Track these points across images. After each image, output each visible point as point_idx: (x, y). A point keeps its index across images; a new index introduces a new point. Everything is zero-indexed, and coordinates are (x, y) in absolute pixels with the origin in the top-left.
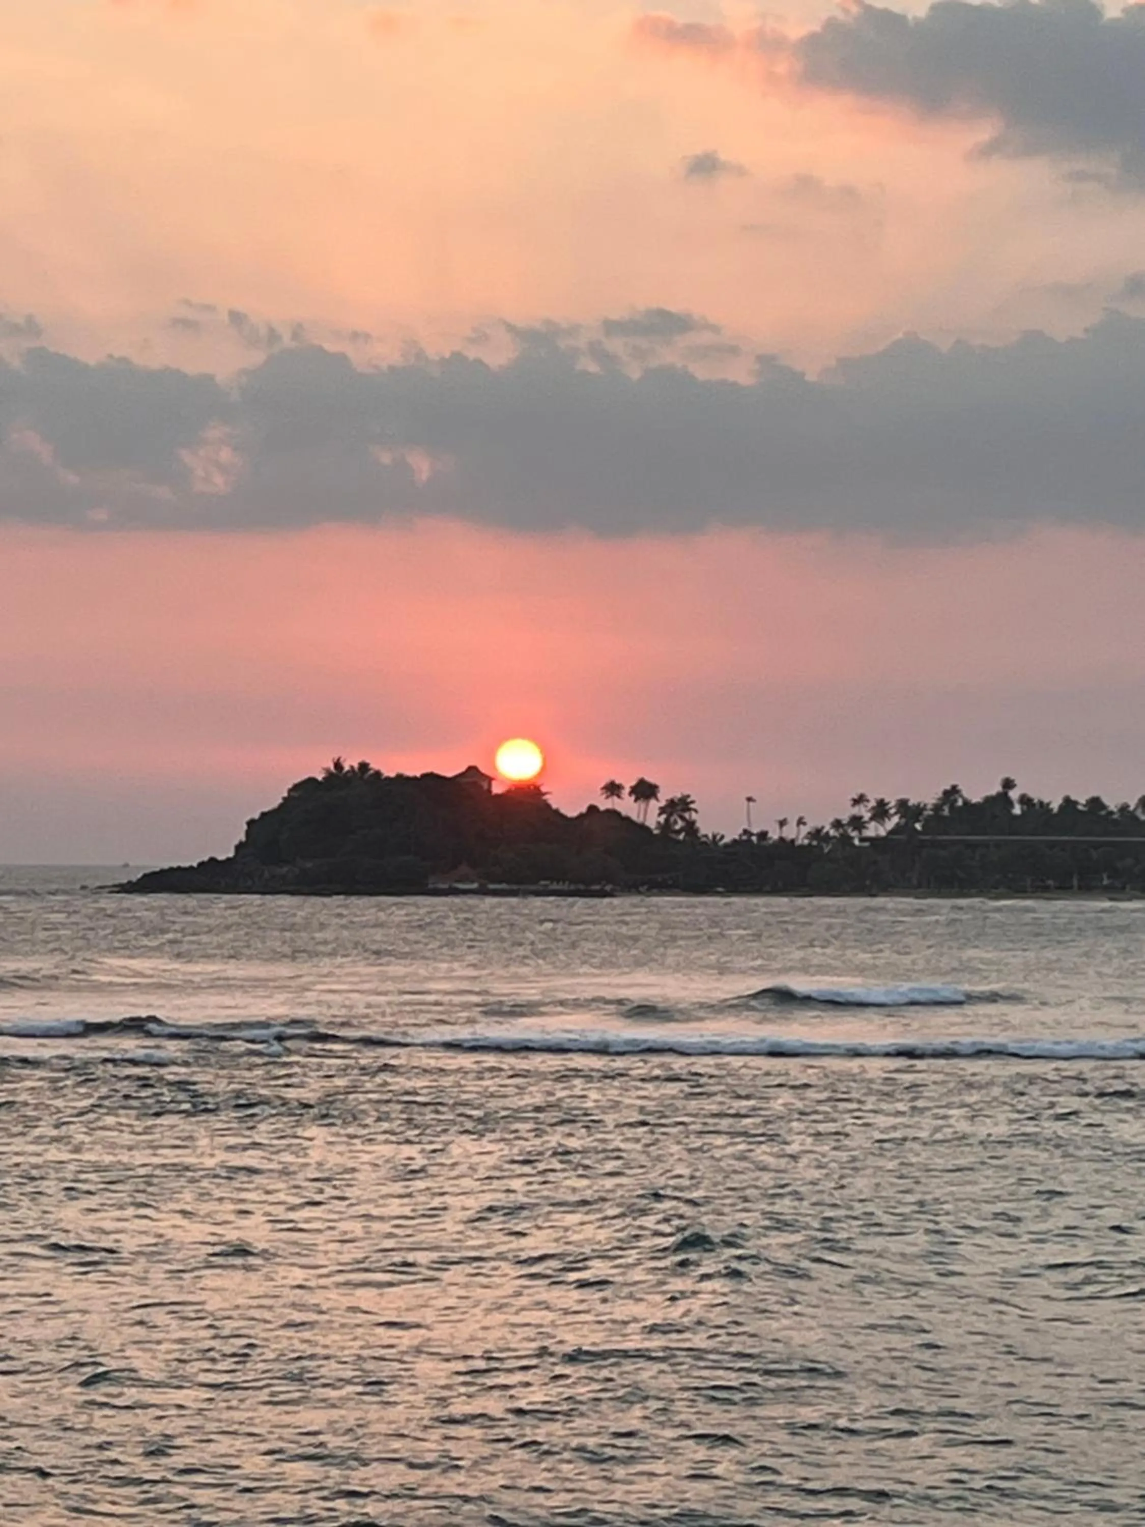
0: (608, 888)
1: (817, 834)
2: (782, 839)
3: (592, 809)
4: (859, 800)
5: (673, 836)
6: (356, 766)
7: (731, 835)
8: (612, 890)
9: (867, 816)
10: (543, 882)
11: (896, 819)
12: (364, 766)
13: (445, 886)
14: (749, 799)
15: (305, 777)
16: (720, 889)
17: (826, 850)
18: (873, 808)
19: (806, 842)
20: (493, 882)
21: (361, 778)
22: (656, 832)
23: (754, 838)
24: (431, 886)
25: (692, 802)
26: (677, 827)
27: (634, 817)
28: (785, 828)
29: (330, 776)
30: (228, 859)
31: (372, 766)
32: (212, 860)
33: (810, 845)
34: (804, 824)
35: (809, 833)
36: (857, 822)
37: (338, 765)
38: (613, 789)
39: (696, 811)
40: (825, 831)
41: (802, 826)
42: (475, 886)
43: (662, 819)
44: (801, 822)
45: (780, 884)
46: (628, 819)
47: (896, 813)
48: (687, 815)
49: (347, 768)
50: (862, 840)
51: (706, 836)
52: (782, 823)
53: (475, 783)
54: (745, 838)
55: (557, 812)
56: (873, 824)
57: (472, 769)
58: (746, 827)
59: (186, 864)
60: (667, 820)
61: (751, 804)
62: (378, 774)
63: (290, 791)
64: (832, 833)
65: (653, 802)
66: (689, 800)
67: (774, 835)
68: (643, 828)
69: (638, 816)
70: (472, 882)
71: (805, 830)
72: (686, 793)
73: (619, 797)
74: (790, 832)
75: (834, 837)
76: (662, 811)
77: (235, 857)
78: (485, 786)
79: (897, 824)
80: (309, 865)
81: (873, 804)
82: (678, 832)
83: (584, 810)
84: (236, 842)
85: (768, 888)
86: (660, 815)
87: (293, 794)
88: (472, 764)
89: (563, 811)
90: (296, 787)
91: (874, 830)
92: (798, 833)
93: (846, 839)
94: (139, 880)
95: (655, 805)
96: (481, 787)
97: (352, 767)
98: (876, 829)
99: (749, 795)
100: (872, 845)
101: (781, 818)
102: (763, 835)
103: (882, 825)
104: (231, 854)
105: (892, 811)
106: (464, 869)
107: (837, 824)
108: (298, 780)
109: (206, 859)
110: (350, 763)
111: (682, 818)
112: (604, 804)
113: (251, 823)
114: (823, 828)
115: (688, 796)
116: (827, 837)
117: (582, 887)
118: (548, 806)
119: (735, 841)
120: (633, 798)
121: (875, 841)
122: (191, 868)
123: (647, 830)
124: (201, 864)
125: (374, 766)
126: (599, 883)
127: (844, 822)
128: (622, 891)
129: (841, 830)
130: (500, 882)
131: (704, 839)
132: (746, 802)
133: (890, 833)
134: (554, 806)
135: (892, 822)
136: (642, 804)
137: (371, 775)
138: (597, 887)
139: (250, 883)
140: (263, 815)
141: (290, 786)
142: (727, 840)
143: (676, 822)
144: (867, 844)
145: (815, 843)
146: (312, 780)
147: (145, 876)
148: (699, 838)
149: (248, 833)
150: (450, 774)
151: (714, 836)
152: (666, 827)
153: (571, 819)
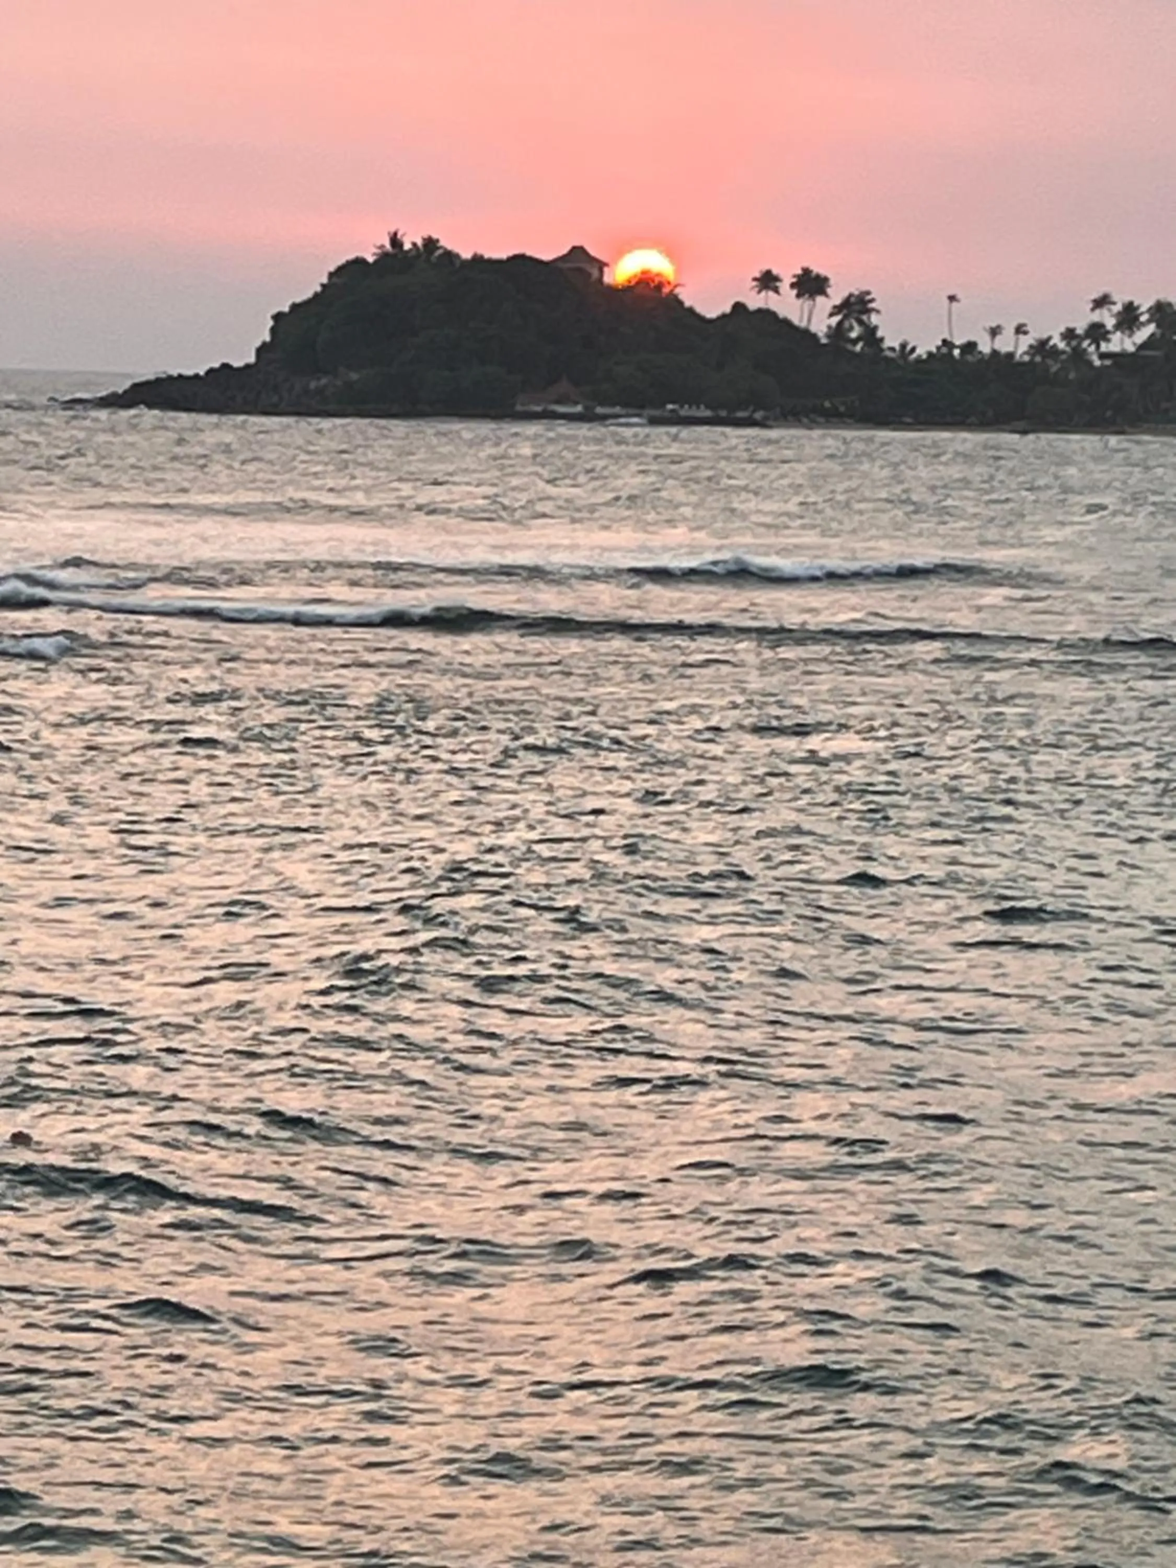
0: (758, 415)
1: (1042, 347)
2: (995, 353)
3: (739, 307)
4: (1102, 302)
5: (849, 347)
6: (420, 243)
7: (925, 346)
8: (766, 418)
9: (1110, 323)
10: (670, 406)
11: (1151, 328)
12: (430, 243)
13: (538, 409)
14: (952, 298)
15: (351, 256)
16: (909, 420)
17: (1054, 369)
18: (1119, 313)
19: (1026, 358)
20: (602, 404)
21: (428, 260)
22: (824, 341)
23: (956, 352)
24: (519, 408)
25: (872, 300)
26: (854, 335)
27: (796, 321)
28: (998, 338)
29: (384, 257)
30: (247, 366)
31: (442, 243)
32: (225, 366)
33: (1031, 362)
34: (1026, 333)
35: (1031, 347)
36: (1097, 332)
37: (395, 241)
38: (768, 281)
39: (878, 312)
40: (1051, 343)
41: (1021, 337)
42: (579, 409)
43: (835, 320)
44: (1020, 330)
45: (990, 413)
46: (787, 323)
47: (1149, 321)
48: (865, 317)
49: (407, 246)
50: (1103, 356)
51: (892, 349)
52: (994, 332)
53: (580, 270)
54: (944, 350)
55: (691, 310)
56: (1117, 337)
57: (578, 252)
58: (946, 336)
59: (189, 372)
60: (840, 324)
61: (954, 304)
62: (450, 256)
63: (331, 275)
64: (1062, 345)
65: (820, 299)
66: (868, 297)
67: (985, 347)
68: (807, 335)
69: (801, 320)
70: (576, 403)
71: (1025, 343)
72: (865, 288)
73: (776, 290)
74: (1004, 344)
75: (1063, 352)
76: (837, 310)
77: (256, 364)
78: (595, 273)
79: (1153, 335)
80: (354, 376)
81: (1118, 308)
82: (855, 342)
83: (727, 309)
84: (258, 343)
85: (973, 419)
86: (831, 315)
87: (335, 280)
88: (577, 244)
89: (700, 309)
90: (340, 269)
91: (1119, 343)
92: (1016, 347)
93: (1078, 355)
94: (125, 392)
95: (824, 304)
96: (590, 275)
97: (414, 244)
98: (1122, 341)
99: (951, 293)
100: (1115, 364)
101: (994, 325)
102: (970, 347)
103: (1130, 336)
104: (252, 359)
105: (1143, 318)
106: (564, 386)
107: (1069, 334)
108: (341, 261)
109: (216, 365)
110: (411, 239)
111: (861, 322)
112: (755, 301)
113: (278, 317)
114: (1050, 338)
115: (868, 293)
116: (1055, 351)
117: (723, 413)
118: (681, 303)
119: (930, 354)
120: (795, 292)
121: (1116, 357)
122: (197, 376)
123: (814, 337)
124: (211, 371)
125: (447, 243)
126: (746, 409)
127: (1079, 331)
128: (776, 419)
129: (1074, 343)
130: (613, 405)
131: (889, 354)
132: (947, 301)
133: (1142, 347)
134: (687, 304)
135: (1143, 334)
136: (807, 303)
137: (441, 256)
138: (740, 414)
139: (275, 399)
140: (294, 307)
141: (332, 269)
142: (921, 352)
143: (851, 328)
144: (1108, 362)
145: (1038, 359)
146: (359, 262)
147: (135, 386)
148: (882, 350)
149: (273, 330)
150: (547, 255)
151: (903, 346)
152: (838, 333)
153: (711, 321)
